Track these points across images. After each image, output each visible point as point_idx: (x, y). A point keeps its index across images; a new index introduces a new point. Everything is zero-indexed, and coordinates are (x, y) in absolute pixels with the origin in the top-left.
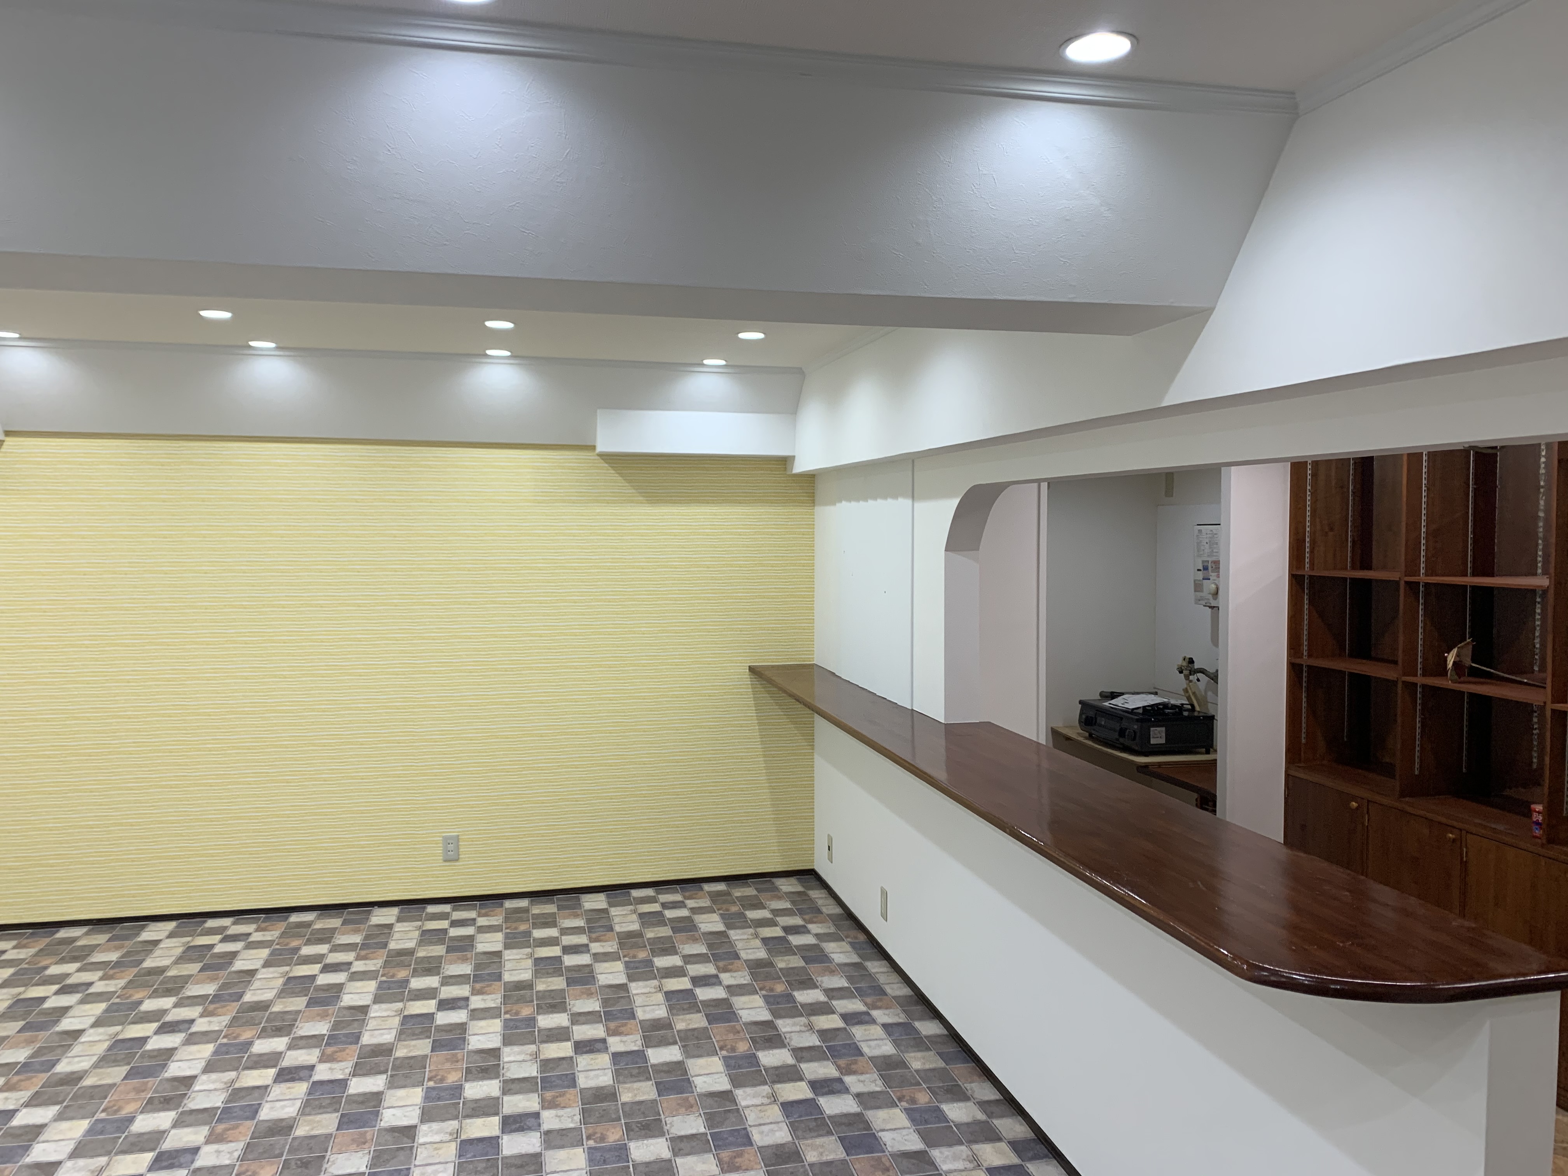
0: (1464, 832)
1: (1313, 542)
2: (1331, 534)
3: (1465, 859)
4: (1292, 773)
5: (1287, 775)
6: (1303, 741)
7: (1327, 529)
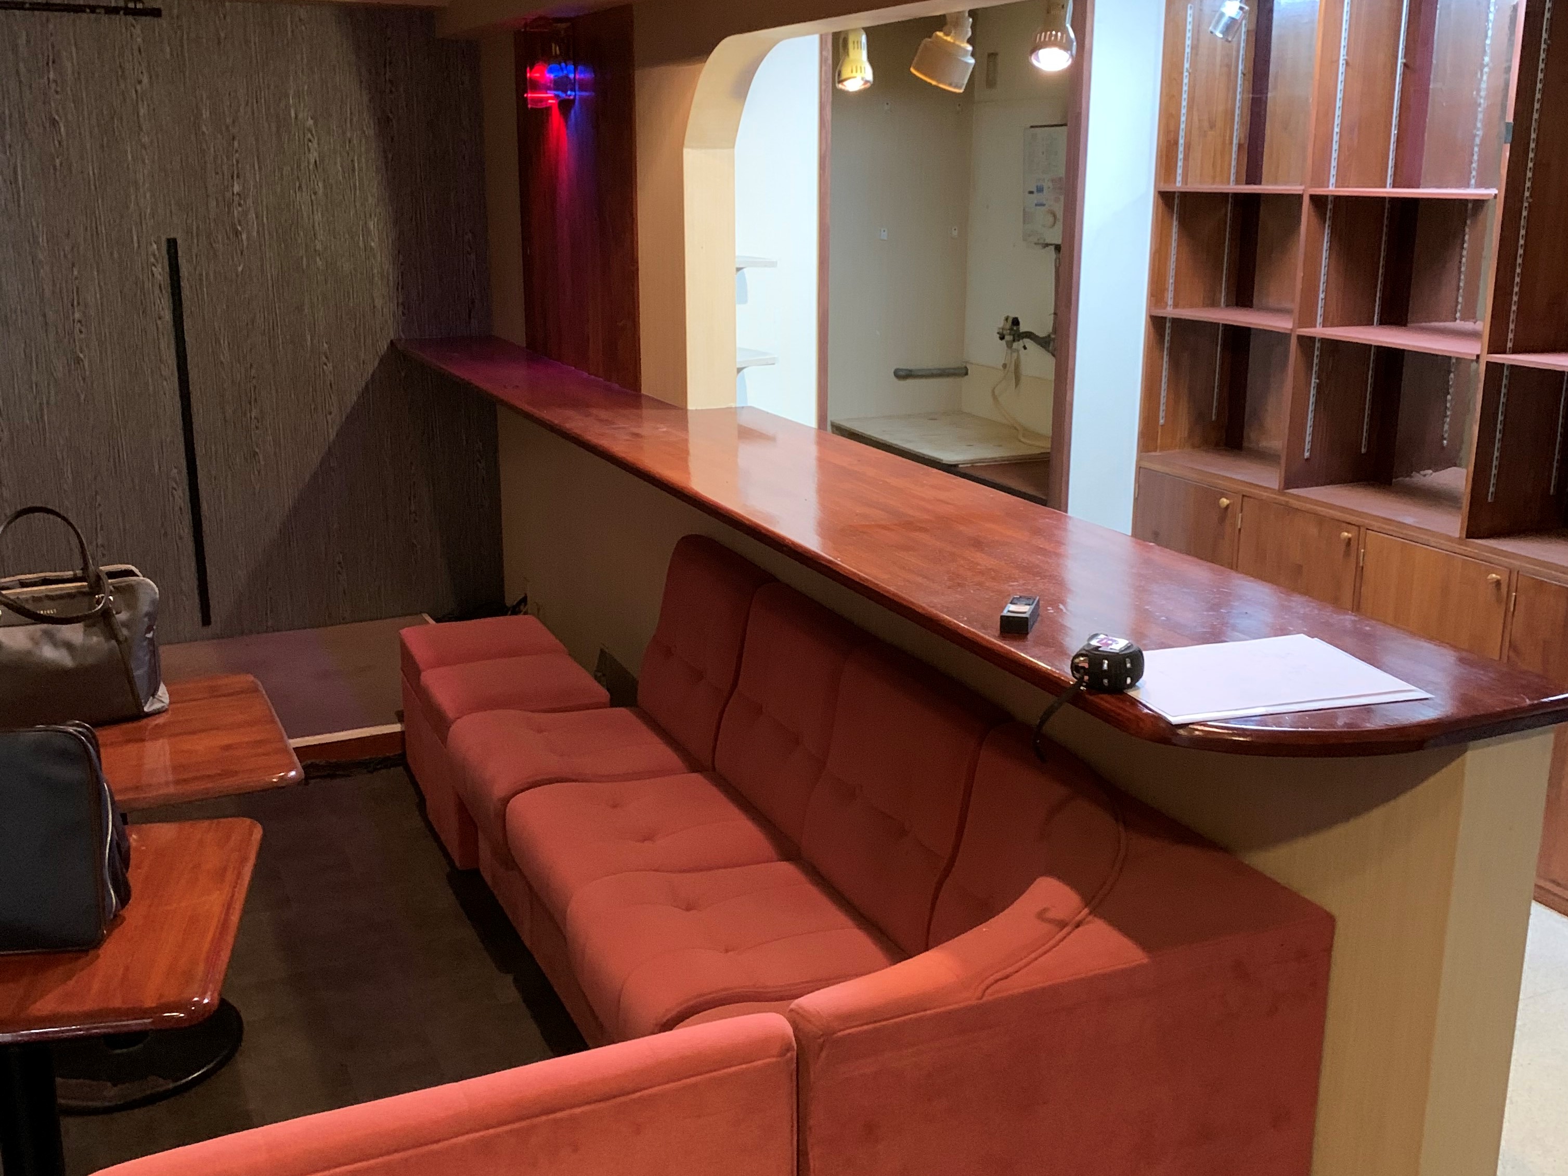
0: (1362, 529)
1: (1188, 147)
2: (1211, 133)
3: (1361, 564)
4: (1146, 464)
5: (1139, 469)
6: (1162, 421)
7: (1206, 124)
